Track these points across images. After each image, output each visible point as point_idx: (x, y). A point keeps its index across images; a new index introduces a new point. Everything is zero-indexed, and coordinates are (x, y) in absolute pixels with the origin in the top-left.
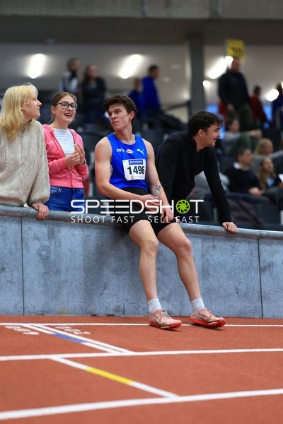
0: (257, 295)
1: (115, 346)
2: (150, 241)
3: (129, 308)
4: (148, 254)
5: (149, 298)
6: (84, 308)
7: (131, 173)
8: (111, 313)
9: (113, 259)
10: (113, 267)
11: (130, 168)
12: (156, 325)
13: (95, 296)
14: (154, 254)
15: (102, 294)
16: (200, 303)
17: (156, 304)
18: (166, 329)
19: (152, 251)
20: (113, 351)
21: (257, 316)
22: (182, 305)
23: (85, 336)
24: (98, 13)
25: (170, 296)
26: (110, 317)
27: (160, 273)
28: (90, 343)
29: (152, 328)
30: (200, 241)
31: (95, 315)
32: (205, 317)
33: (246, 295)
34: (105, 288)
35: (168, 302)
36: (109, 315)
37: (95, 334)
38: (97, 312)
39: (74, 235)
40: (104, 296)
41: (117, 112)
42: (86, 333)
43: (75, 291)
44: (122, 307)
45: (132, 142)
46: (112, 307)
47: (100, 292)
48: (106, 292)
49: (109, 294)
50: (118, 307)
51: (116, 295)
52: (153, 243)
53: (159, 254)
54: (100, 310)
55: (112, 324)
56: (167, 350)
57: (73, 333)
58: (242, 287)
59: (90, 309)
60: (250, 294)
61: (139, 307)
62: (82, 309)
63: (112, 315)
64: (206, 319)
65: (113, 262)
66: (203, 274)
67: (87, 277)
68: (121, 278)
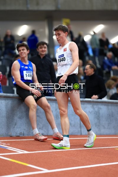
0: (79, 125)
1: (21, 149)
2: (33, 104)
3: (26, 133)
4: (32, 110)
5: (33, 128)
6: (7, 134)
7: (26, 77)
8: (18, 135)
9: (18, 113)
10: (18, 116)
11: (26, 75)
12: (37, 140)
13: (11, 128)
14: (35, 110)
15: (14, 127)
16: (56, 130)
17: (36, 131)
18: (42, 141)
19: (34, 108)
20: (20, 152)
21: (79, 134)
22: (48, 131)
23: (8, 145)
24: (8, 8)
25: (43, 127)
26: (18, 137)
27: (38, 118)
28: (10, 148)
29: (36, 141)
30: (54, 104)
31: (11, 136)
32: (58, 136)
33: (74, 126)
34: (15, 125)
35: (42, 130)
36: (17, 136)
37: (12, 144)
38: (12, 135)
39: (2, 103)
40: (15, 128)
41: (23, 50)
42: (8, 144)
43: (3, 126)
44: (23, 133)
45: (27, 63)
46: (19, 132)
47: (13, 127)
48: (16, 126)
49: (17, 127)
50: (21, 133)
51: (20, 127)
52: (34, 105)
53: (37, 110)
54: (14, 134)
55: (19, 140)
56: (42, 150)
57: (2, 144)
58: (73, 123)
59: (9, 134)
60: (76, 125)
61: (30, 132)
62: (6, 134)
63: (19, 136)
64: (59, 137)
65: (18, 114)
66: (56, 118)
67: (7, 121)
68: (22, 120)
